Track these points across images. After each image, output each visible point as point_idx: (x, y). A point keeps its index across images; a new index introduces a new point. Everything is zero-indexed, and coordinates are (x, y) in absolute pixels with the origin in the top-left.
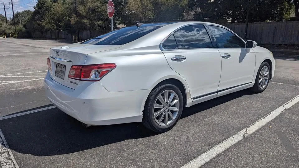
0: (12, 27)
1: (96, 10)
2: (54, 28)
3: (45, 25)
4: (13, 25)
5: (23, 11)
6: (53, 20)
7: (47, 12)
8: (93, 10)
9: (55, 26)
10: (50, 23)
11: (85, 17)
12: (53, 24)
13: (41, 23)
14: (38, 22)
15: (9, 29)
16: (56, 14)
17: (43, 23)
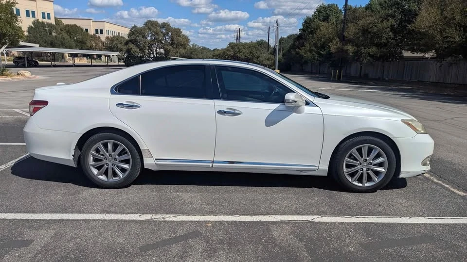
0: (272, 57)
1: (370, 30)
2: (314, 59)
3: (303, 54)
4: (272, 54)
5: (289, 35)
6: (315, 47)
7: (311, 35)
8: (365, 31)
9: (317, 55)
10: (311, 51)
11: (350, 41)
12: (314, 53)
13: (300, 51)
14: (297, 50)
15: (268, 59)
16: (321, 38)
17: (302, 52)
